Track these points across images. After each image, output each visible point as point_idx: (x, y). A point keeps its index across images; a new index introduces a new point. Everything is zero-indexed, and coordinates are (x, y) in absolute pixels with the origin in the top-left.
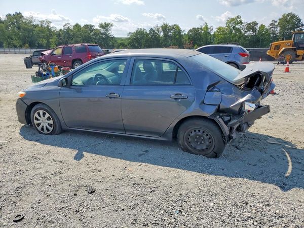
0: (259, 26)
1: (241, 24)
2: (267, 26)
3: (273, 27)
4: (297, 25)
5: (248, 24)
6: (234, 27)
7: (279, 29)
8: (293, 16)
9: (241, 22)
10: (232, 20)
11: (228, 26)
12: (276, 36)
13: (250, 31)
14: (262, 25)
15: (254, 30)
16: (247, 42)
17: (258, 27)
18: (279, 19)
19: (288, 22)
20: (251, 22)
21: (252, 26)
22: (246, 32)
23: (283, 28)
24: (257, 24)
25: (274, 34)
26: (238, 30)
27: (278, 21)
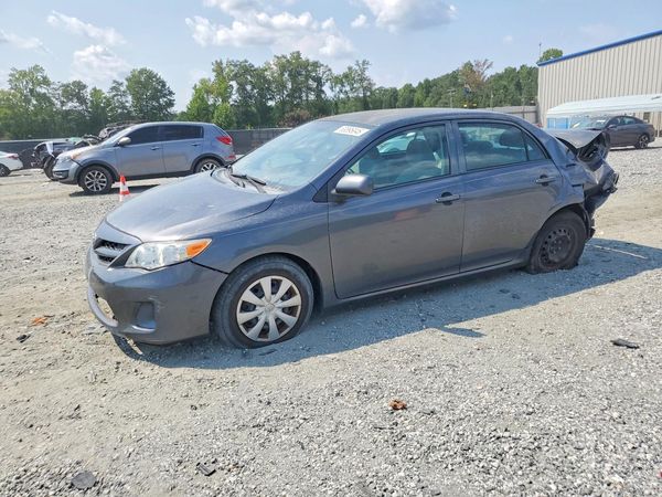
0: (89, 90)
1: (49, 85)
2: (106, 91)
3: (117, 95)
4: (161, 91)
5: (63, 86)
6: (32, 91)
7: (130, 98)
8: (151, 76)
9: (46, 82)
10: (23, 74)
11: (16, 88)
12: (129, 112)
13: (71, 100)
14: (95, 89)
15: (82, 100)
16: (72, 124)
17: (87, 93)
18: (127, 80)
19: (145, 86)
20: (71, 82)
21: (74, 91)
22: (63, 103)
23: (137, 98)
24: (85, 87)
25: (124, 107)
26: (43, 98)
27: (126, 83)
